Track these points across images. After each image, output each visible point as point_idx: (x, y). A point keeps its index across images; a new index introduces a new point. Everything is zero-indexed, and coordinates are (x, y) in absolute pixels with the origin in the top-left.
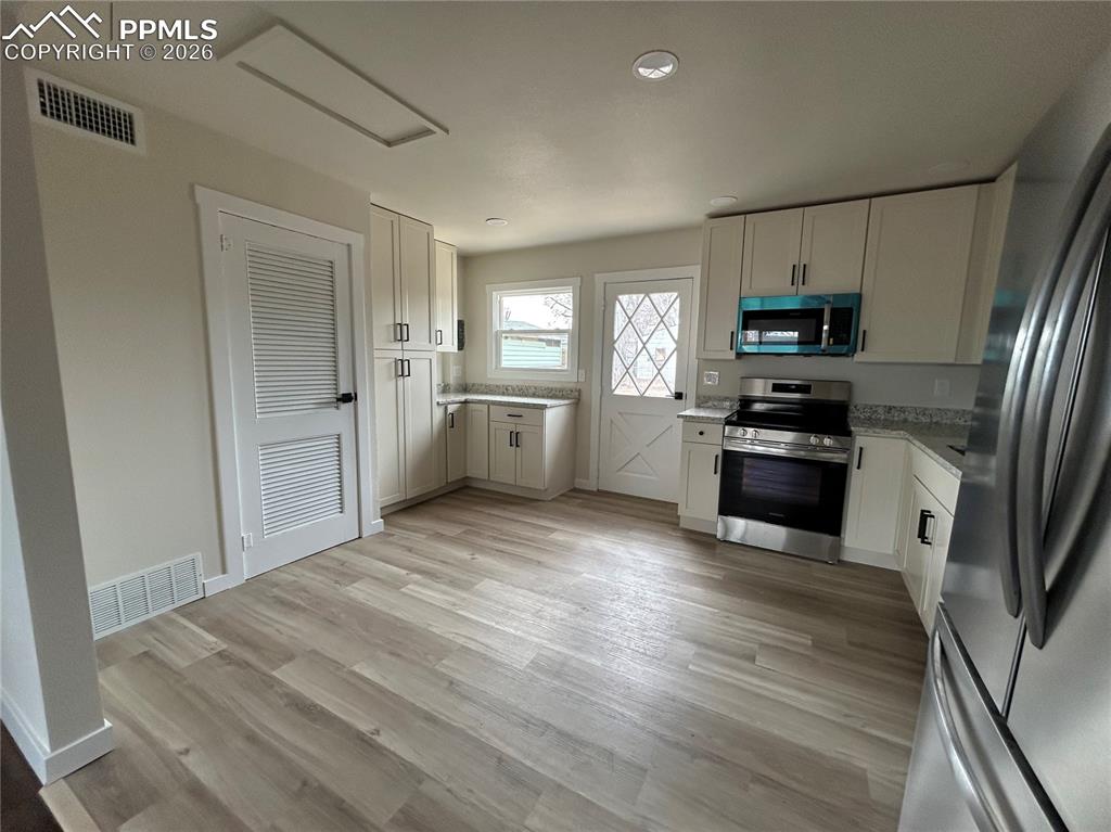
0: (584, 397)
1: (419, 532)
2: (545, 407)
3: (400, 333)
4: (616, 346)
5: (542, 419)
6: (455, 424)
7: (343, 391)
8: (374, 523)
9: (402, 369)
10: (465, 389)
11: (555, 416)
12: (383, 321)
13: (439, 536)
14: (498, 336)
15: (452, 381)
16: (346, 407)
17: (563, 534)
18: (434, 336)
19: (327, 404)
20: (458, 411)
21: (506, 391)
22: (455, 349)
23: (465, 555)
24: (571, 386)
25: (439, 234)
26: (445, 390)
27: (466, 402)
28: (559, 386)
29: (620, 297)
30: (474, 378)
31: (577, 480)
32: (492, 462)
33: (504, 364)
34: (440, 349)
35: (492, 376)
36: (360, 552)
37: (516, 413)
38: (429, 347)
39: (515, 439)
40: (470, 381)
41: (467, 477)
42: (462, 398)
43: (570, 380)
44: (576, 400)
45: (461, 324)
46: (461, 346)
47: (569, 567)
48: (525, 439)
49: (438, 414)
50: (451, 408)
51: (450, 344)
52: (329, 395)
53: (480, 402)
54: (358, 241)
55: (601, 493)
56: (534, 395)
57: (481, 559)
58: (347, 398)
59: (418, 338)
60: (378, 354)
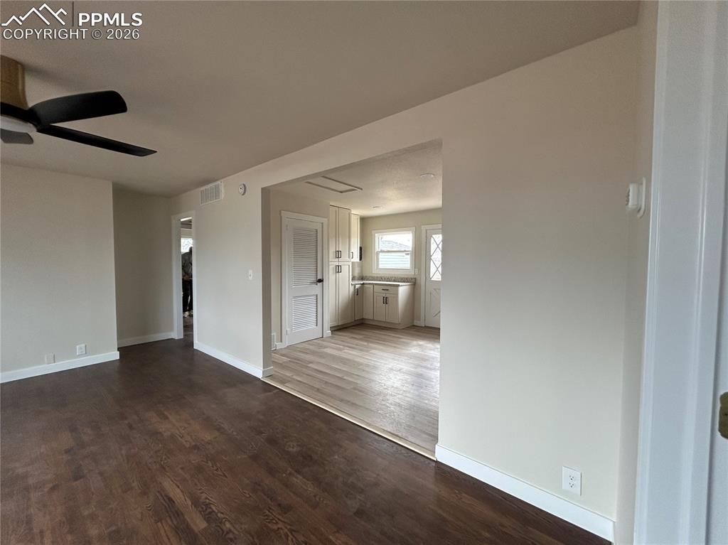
0: (418, 281)
1: (345, 336)
2: (399, 285)
3: (338, 255)
4: (432, 258)
5: (397, 291)
6: (359, 293)
7: (319, 277)
8: (328, 332)
9: (338, 269)
10: (362, 279)
11: (403, 290)
12: (332, 250)
13: (352, 338)
14: (378, 253)
15: (356, 275)
16: (320, 284)
17: (405, 339)
18: (350, 255)
19: (313, 283)
20: (360, 288)
21: (381, 279)
22: (358, 260)
23: (366, 344)
24: (412, 277)
25: (353, 211)
26: (353, 279)
27: (363, 284)
28: (406, 276)
29: (433, 236)
30: (366, 274)
31: (415, 321)
32: (375, 311)
33: (380, 266)
34: (352, 260)
35: (375, 272)
37: (386, 289)
38: (349, 260)
39: (385, 300)
40: (364, 275)
41: (363, 319)
42: (362, 282)
43: (411, 274)
44: (414, 283)
45: (361, 248)
46: (361, 259)
47: (410, 352)
48: (390, 300)
49: (352, 288)
50: (357, 286)
51: (356, 259)
52: (314, 279)
53: (370, 284)
55: (426, 327)
56: (394, 281)
58: (321, 281)
59: (345, 257)
60: (330, 263)
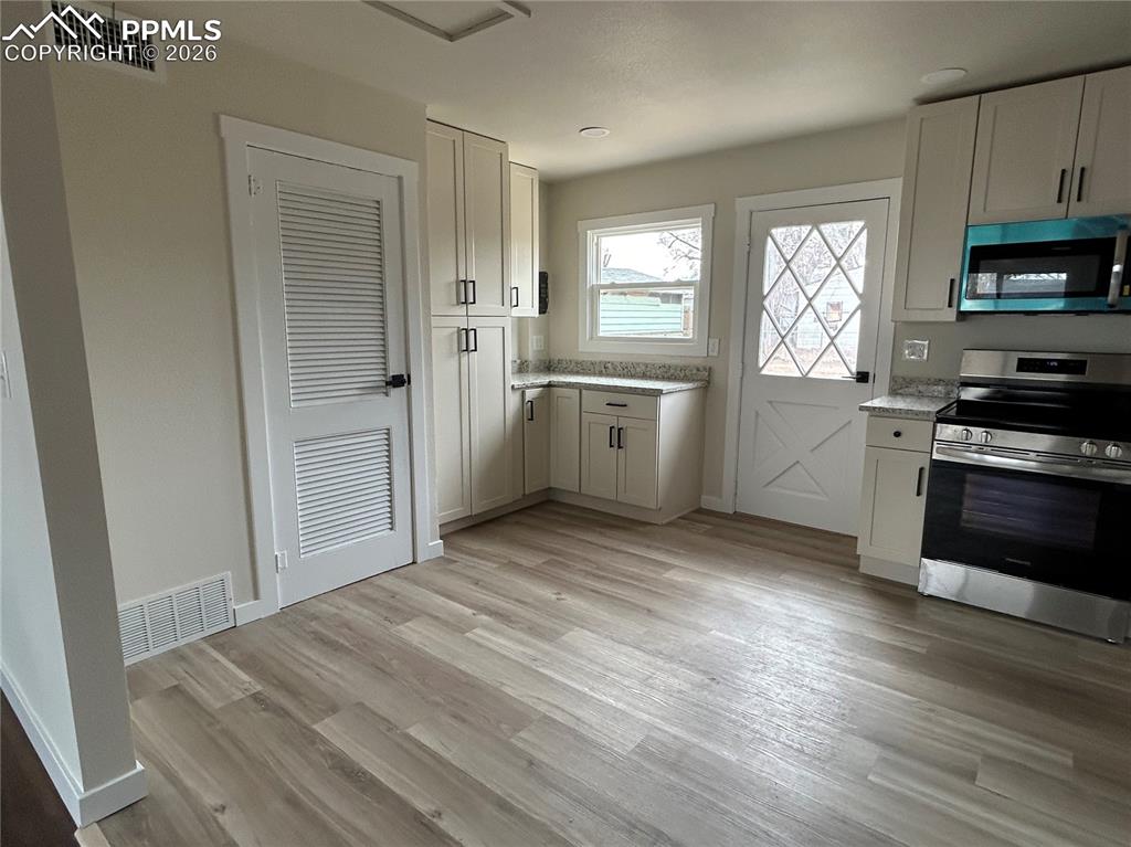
0: (717, 378)
1: (488, 561)
2: (658, 393)
3: (465, 292)
4: (766, 303)
5: (655, 409)
6: (536, 415)
7: (395, 369)
8: (432, 545)
9: (466, 341)
10: (548, 367)
11: (673, 404)
12: (442, 278)
13: (515, 567)
14: (595, 292)
15: (531, 356)
16: (397, 394)
17: (683, 572)
18: (508, 296)
19: (373, 389)
20: (540, 397)
21: (604, 369)
22: (535, 312)
23: (547, 593)
24: (697, 362)
25: (516, 155)
26: (522, 368)
27: (550, 385)
28: (680, 362)
29: (774, 231)
30: (558, 355)
31: (704, 497)
32: (584, 469)
33: (603, 331)
34: (516, 312)
35: (586, 349)
36: (416, 582)
37: (618, 400)
38: (502, 311)
39: (617, 438)
40: (556, 356)
41: (550, 488)
42: (545, 380)
43: (698, 354)
44: (705, 382)
45: (543, 277)
46: (543, 308)
47: (691, 619)
48: (631, 439)
49: (513, 401)
50: (530, 394)
51: (529, 306)
52: (376, 377)
53: (569, 385)
54: (409, 170)
55: (739, 517)
56: (644, 376)
57: (571, 601)
58: (399, 381)
59: (487, 301)
60: (434, 322)
